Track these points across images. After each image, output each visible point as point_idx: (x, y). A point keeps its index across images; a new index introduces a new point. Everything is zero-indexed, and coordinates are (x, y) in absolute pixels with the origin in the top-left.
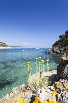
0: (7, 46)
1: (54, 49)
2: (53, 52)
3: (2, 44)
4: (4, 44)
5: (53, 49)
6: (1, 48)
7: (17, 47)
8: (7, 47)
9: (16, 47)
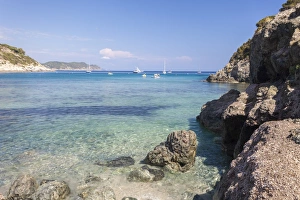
0: (29, 60)
1: (240, 69)
2: (236, 79)
3: (9, 51)
4: (16, 52)
5: (236, 69)
6: (9, 67)
7: (71, 65)
8: (32, 65)
9: (69, 69)
